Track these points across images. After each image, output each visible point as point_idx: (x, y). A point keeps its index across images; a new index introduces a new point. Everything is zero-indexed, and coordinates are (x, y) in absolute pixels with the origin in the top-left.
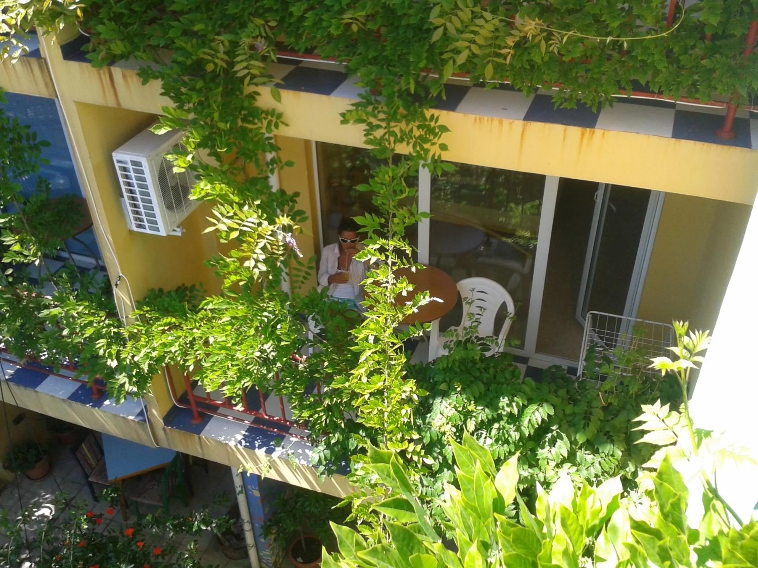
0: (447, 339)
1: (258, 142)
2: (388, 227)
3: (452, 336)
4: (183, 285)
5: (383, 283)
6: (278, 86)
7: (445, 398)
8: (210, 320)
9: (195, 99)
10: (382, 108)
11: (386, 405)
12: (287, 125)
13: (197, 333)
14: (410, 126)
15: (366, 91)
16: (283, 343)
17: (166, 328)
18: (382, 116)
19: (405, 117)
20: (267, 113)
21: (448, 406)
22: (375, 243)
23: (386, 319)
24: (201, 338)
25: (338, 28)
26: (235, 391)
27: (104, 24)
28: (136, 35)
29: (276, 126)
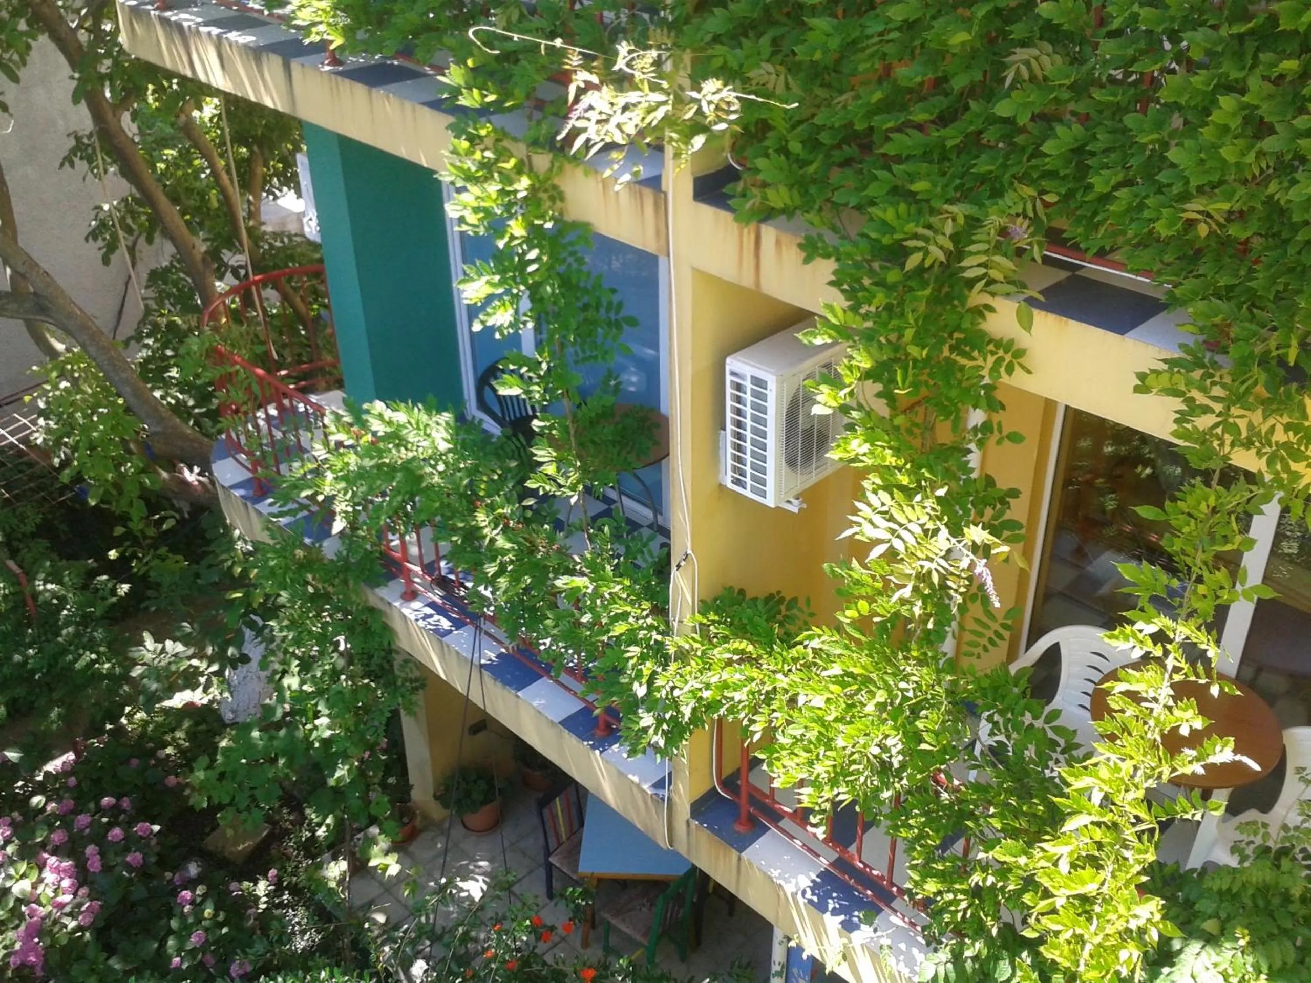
0: (1244, 837)
1: (968, 390)
2: (1182, 597)
3: (1255, 834)
4: (779, 592)
5: (1146, 700)
6: (1031, 301)
7: (1207, 948)
8: (808, 666)
9: (881, 298)
10: (1221, 377)
11: (1093, 928)
12: (1029, 372)
13: (782, 681)
14: (1271, 421)
15: (1196, 342)
16: (924, 746)
17: (736, 658)
18: (1217, 391)
19: (1263, 402)
20: (998, 344)
21: (1211, 967)
22: (1149, 621)
23: (1136, 768)
24: (786, 691)
25: (1171, 225)
26: (820, 801)
27: (767, 156)
28: (814, 181)
29: (1010, 370)
